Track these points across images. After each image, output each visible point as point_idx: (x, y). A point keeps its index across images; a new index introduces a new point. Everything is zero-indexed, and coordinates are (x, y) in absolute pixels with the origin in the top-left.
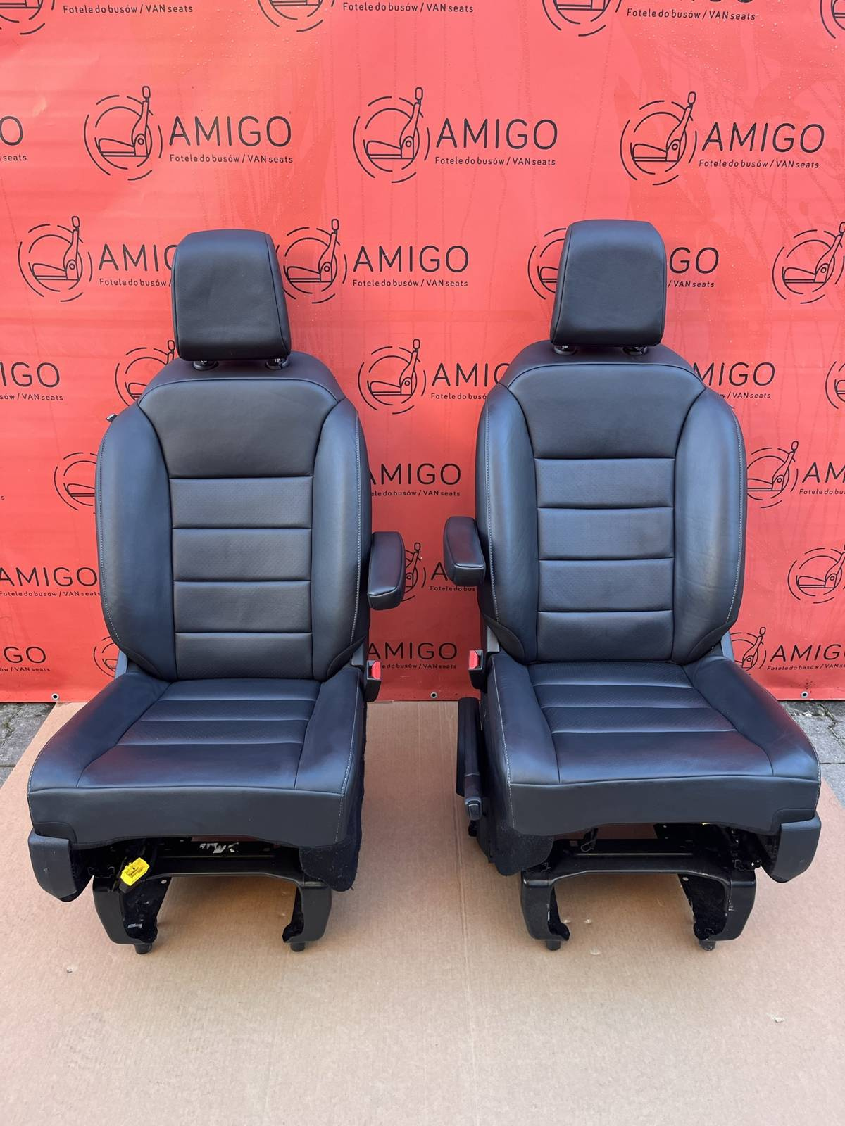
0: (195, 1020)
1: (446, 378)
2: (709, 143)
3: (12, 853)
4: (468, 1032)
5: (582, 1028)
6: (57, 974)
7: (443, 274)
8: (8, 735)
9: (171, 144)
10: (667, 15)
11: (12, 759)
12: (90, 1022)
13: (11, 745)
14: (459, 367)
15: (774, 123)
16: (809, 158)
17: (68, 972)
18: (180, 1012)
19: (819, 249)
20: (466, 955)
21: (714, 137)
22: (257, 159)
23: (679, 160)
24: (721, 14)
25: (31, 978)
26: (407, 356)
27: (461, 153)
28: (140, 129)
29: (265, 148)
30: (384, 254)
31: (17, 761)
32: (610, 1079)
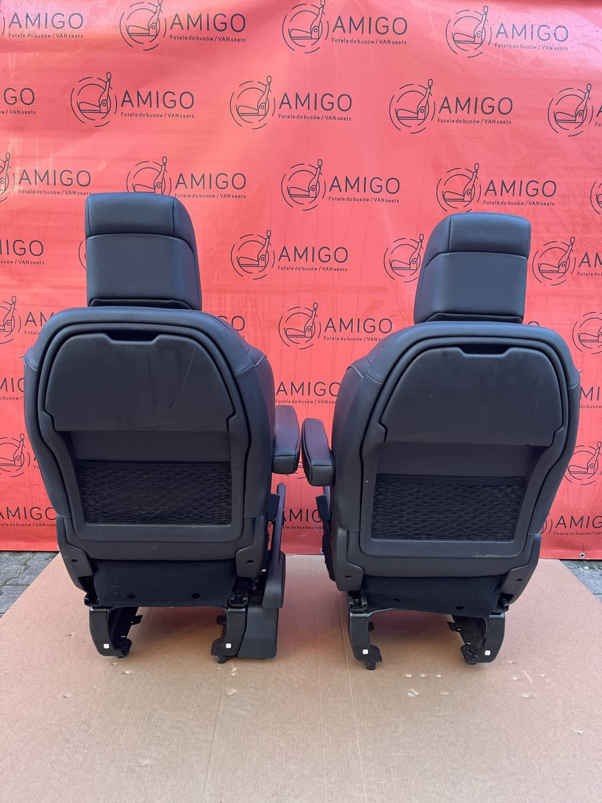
0: (156, 726)
1: (333, 327)
2: (489, 192)
3: (27, 631)
4: (355, 737)
5: (438, 735)
6: (57, 698)
7: (332, 263)
8: (26, 569)
9: (176, 188)
10: (460, 122)
11: (28, 581)
12: (80, 726)
13: (28, 574)
14: (341, 320)
15: (526, 180)
16: (547, 200)
17: (65, 697)
18: (146, 721)
19: (560, 253)
20: (351, 693)
21: (491, 187)
22: (225, 196)
23: (471, 201)
24: (491, 121)
25: (38, 700)
26: (310, 313)
27: (344, 195)
28: (159, 179)
29: (230, 190)
30: (297, 251)
31: (32, 582)
32: (461, 765)
